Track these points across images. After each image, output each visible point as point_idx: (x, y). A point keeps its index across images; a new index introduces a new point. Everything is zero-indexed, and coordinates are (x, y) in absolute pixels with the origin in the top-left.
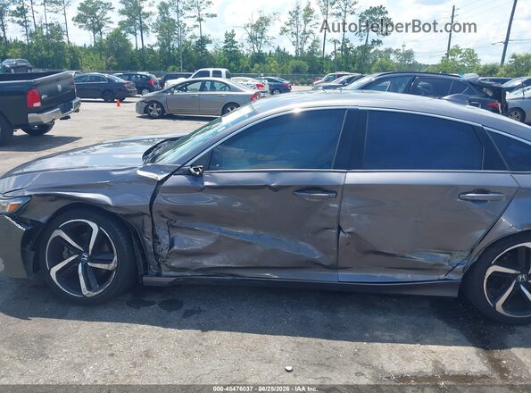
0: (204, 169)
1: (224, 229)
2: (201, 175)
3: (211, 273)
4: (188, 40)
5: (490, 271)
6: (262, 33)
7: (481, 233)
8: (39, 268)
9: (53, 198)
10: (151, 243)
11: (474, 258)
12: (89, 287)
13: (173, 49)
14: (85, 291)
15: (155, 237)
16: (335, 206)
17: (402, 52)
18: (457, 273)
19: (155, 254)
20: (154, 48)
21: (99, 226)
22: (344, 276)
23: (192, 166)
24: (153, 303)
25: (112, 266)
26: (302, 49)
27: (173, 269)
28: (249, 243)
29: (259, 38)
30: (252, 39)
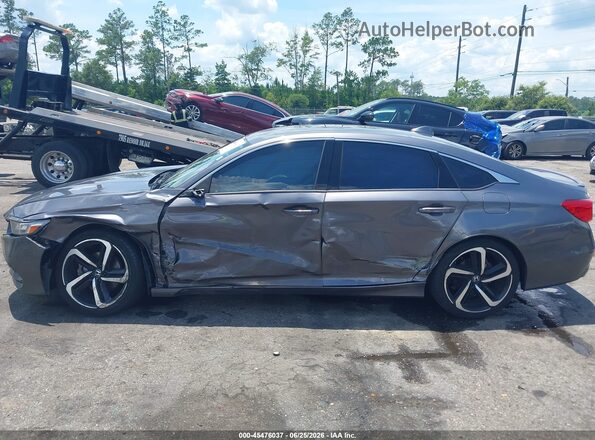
0: (205, 192)
1: (223, 243)
2: (203, 196)
3: (212, 283)
4: (176, 72)
5: (448, 273)
6: (257, 65)
7: (439, 240)
8: (55, 285)
9: (71, 220)
10: (158, 258)
11: (435, 263)
12: (102, 300)
13: (159, 82)
14: (99, 303)
15: (162, 253)
16: (318, 220)
17: (410, 83)
18: (423, 276)
19: (163, 267)
20: (138, 81)
21: (112, 244)
22: (328, 281)
23: (194, 189)
24: (160, 313)
25: (124, 279)
26: (301, 82)
27: (178, 280)
28: (247, 256)
29: (255, 70)
30: (247, 70)
